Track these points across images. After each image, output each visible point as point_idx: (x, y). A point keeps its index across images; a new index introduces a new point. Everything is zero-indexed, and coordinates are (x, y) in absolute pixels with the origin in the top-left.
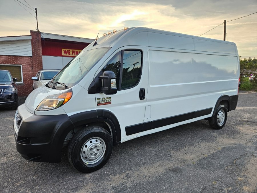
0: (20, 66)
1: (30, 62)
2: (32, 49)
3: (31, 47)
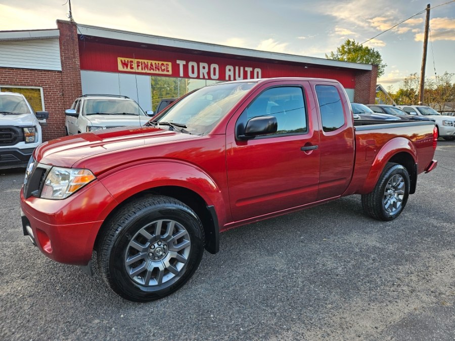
0: (39, 90)
1: (58, 82)
2: (61, 56)
3: (59, 52)
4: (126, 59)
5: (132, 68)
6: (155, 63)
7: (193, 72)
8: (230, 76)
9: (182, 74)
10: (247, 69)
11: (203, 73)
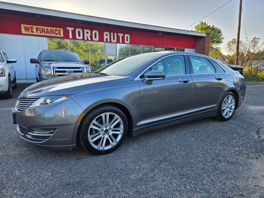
4: (28, 26)
5: (32, 32)
6: (50, 29)
7: (79, 36)
8: (107, 39)
9: (71, 37)
10: (119, 34)
11: (87, 37)
